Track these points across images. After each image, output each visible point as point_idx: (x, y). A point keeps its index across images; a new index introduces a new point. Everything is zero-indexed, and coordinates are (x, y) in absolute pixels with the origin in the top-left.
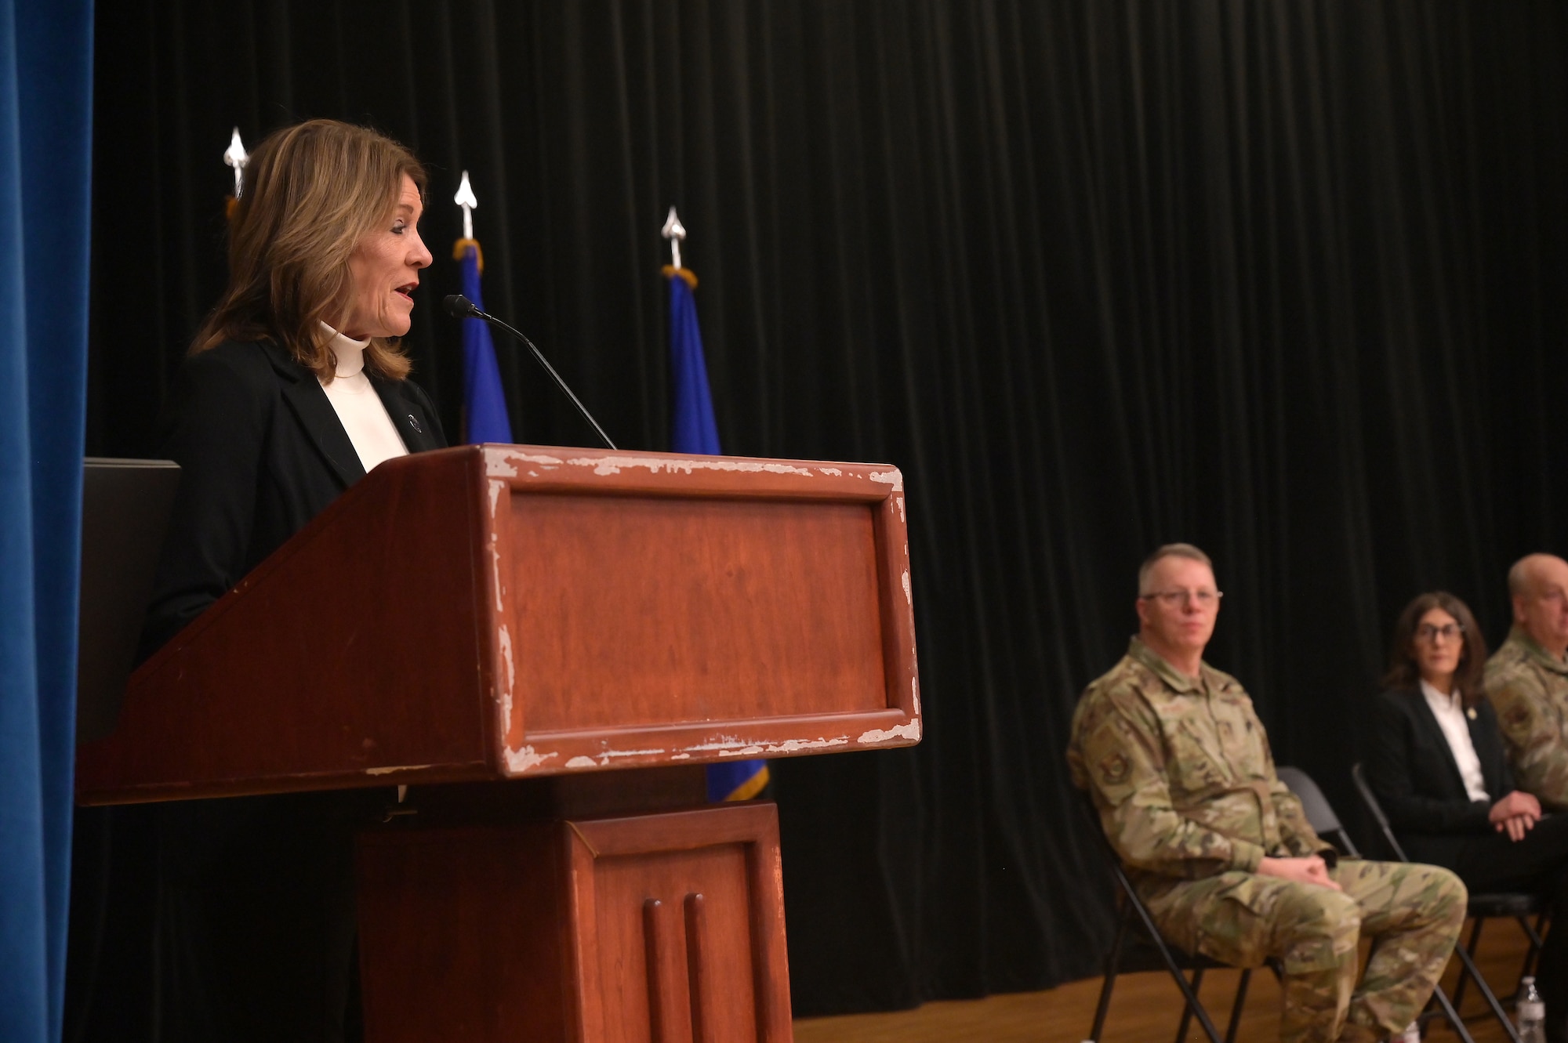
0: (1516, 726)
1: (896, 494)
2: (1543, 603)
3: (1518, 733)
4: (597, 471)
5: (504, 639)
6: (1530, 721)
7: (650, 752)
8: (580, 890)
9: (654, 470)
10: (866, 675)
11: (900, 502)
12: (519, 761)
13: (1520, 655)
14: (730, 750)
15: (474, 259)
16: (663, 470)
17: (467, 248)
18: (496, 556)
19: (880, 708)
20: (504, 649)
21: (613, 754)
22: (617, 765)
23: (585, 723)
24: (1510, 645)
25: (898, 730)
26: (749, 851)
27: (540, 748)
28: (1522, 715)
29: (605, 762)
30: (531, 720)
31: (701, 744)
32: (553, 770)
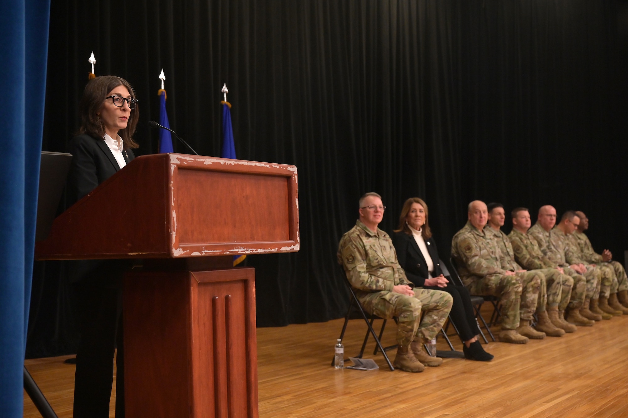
0: (467, 252)
1: (295, 174)
2: (475, 215)
3: (468, 254)
4: (205, 163)
5: (174, 214)
6: (472, 250)
7: (217, 251)
8: (193, 293)
9: (222, 164)
10: (282, 230)
11: (296, 177)
12: (177, 253)
13: (469, 230)
14: (242, 251)
15: (164, 95)
16: (225, 164)
17: (162, 92)
18: (173, 188)
19: (288, 240)
20: (174, 217)
21: (206, 251)
22: (207, 255)
23: (198, 241)
24: (467, 226)
25: (292, 247)
26: (245, 283)
27: (184, 249)
28: (469, 248)
29: (204, 254)
30: (181, 240)
31: (233, 249)
32: (187, 256)
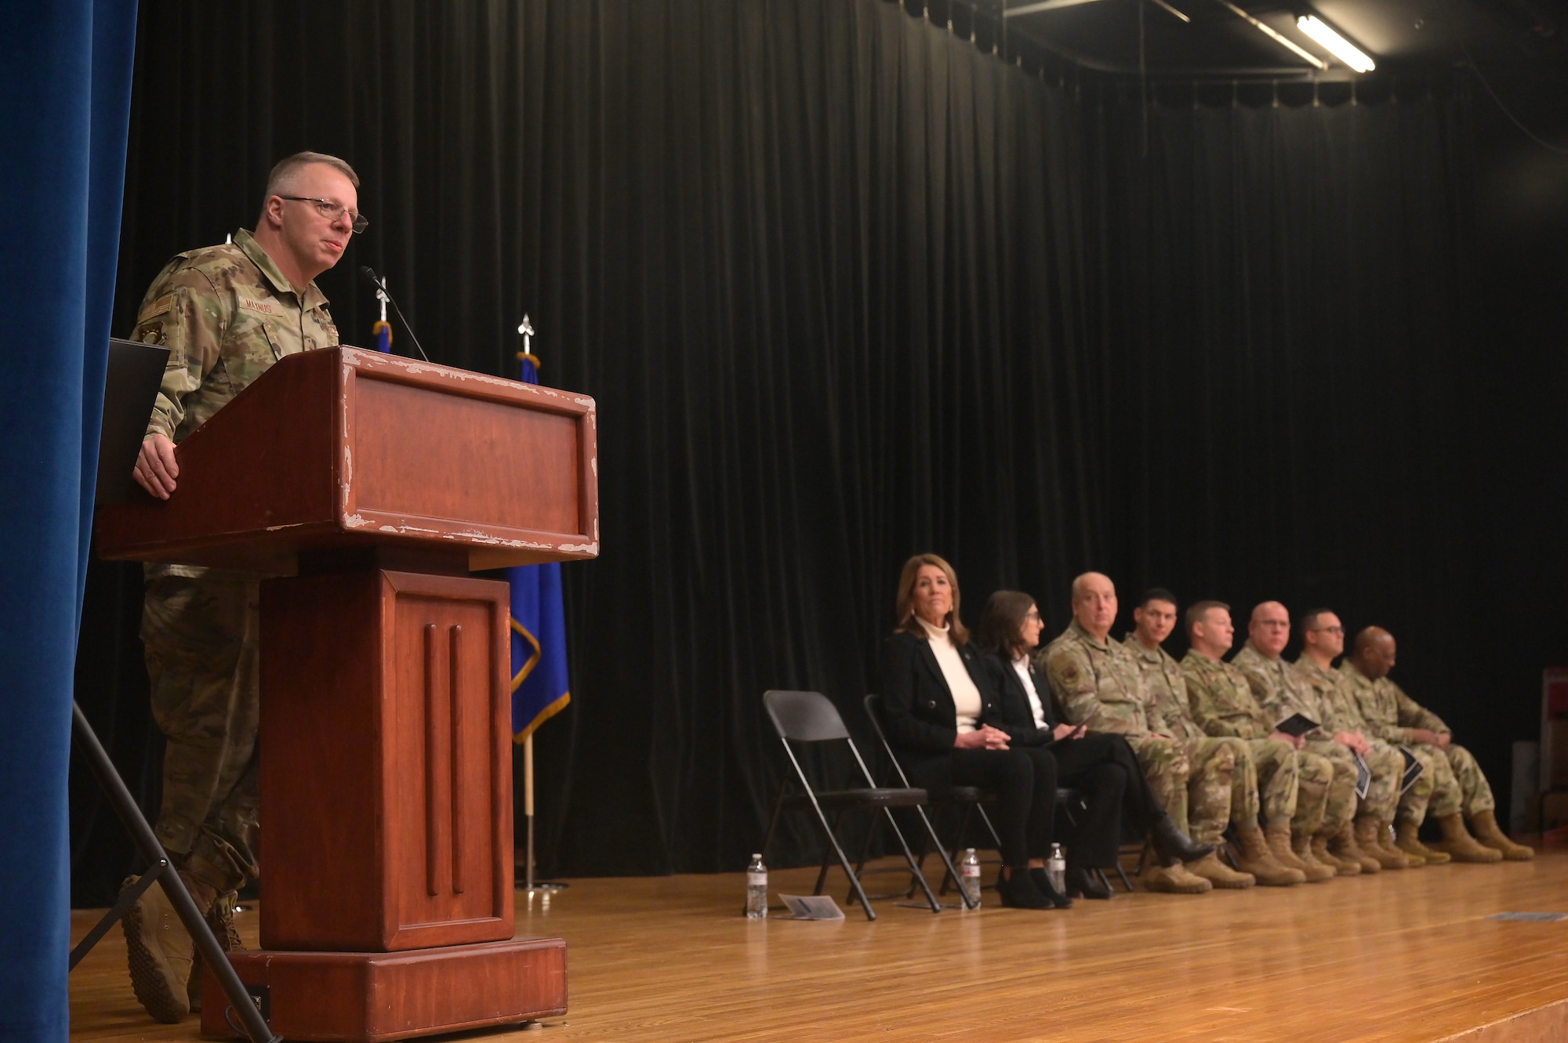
0: (1068, 680)
1: (591, 413)
3: (1069, 685)
4: (407, 370)
5: (347, 453)
7: (430, 531)
8: (386, 609)
9: (442, 375)
10: (564, 512)
11: (593, 418)
12: (352, 521)
13: (1075, 636)
14: (479, 539)
15: (387, 334)
16: (447, 376)
17: (382, 327)
18: (345, 407)
19: (574, 533)
20: (347, 458)
21: (408, 528)
22: (410, 534)
23: (393, 509)
25: (583, 547)
26: (491, 607)
27: (365, 517)
28: (1072, 674)
29: (403, 531)
30: (360, 503)
31: (462, 532)
32: (372, 530)
